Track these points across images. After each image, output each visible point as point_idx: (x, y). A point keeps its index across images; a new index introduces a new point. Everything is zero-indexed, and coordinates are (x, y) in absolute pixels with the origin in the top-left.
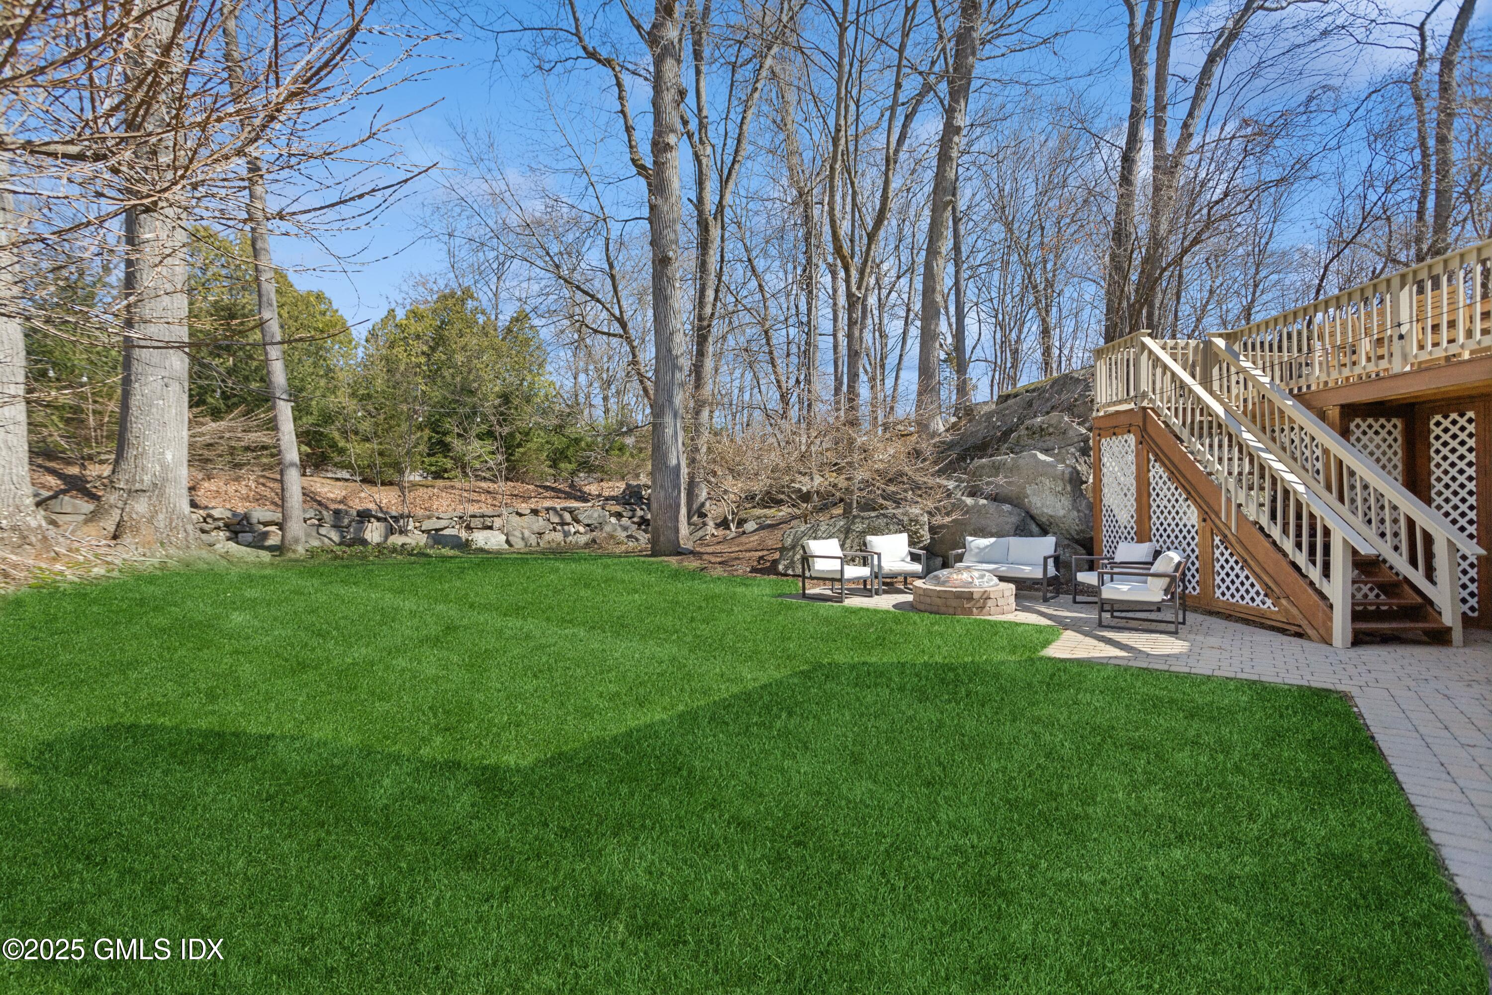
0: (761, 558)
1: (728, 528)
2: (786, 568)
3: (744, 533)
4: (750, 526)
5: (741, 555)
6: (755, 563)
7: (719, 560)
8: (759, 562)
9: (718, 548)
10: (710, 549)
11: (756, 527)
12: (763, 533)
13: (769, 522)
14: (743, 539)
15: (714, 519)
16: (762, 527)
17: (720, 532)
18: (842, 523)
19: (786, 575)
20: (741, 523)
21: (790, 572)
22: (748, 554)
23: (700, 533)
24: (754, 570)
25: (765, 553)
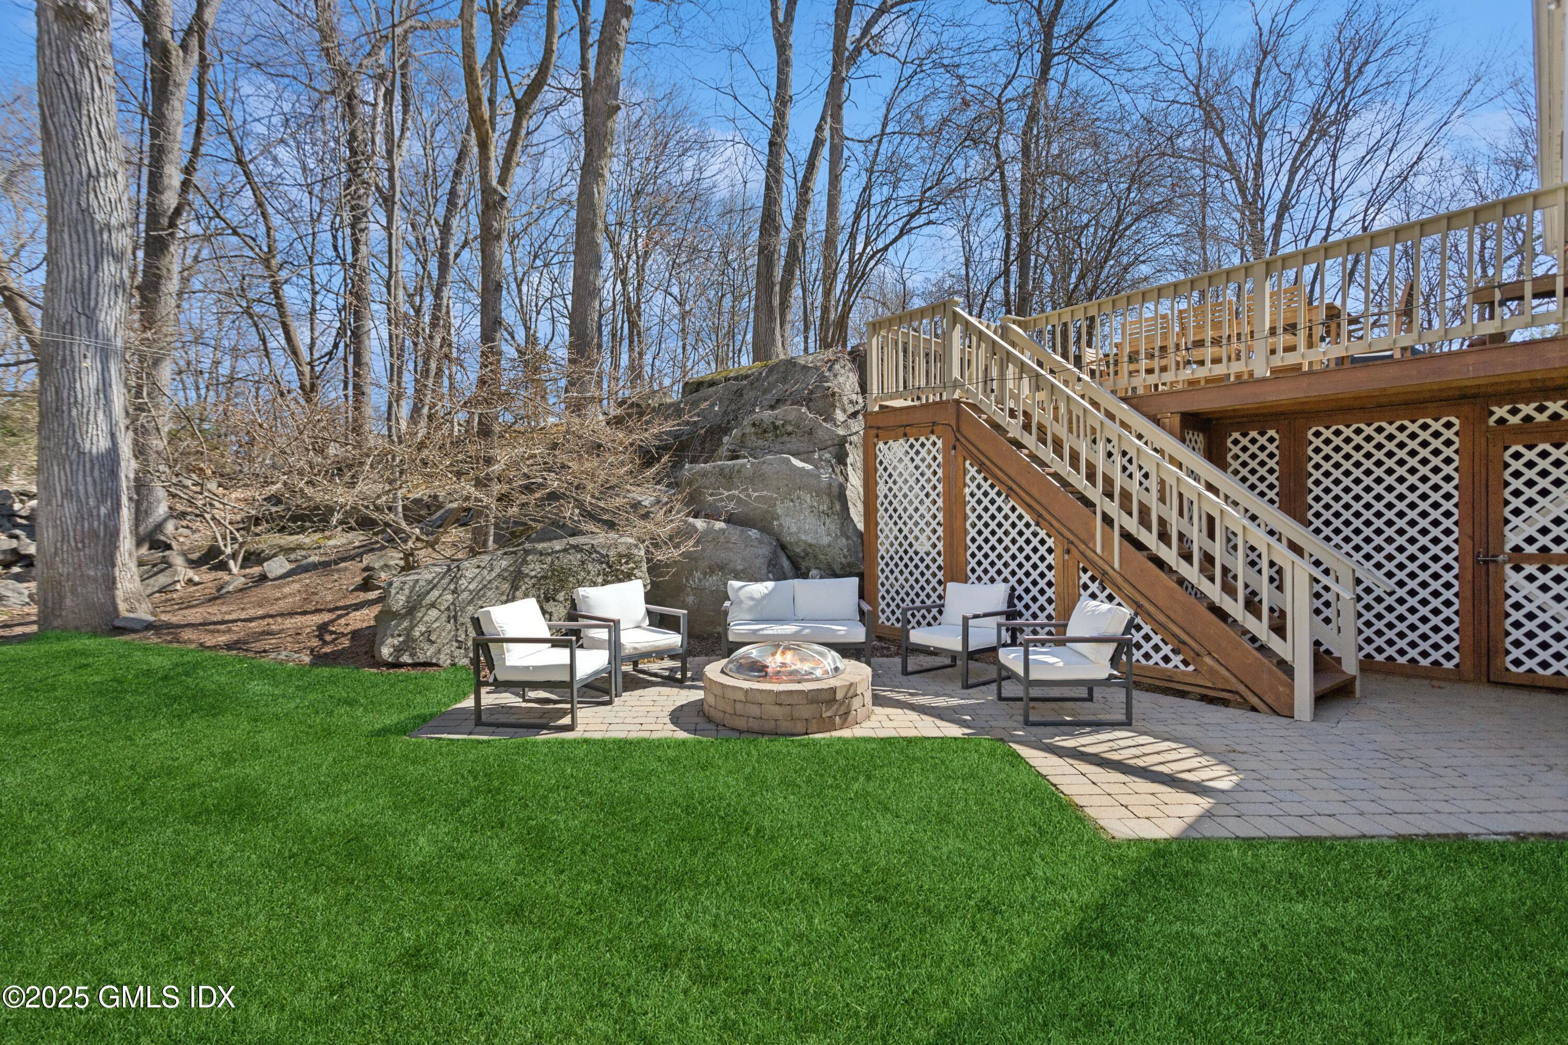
0: (323, 628)
1: (223, 566)
2: (398, 650)
3: (263, 578)
4: (277, 566)
5: (275, 625)
6: (315, 643)
7: (222, 639)
8: (320, 637)
9: (215, 612)
10: (195, 615)
11: (288, 566)
12: (306, 579)
13: (314, 559)
14: (266, 591)
15: (184, 554)
16: (301, 569)
17: (203, 576)
18: (504, 563)
19: (398, 665)
20: (253, 558)
21: (406, 658)
22: (289, 623)
23: (162, 580)
24: (320, 659)
25: (327, 617)
